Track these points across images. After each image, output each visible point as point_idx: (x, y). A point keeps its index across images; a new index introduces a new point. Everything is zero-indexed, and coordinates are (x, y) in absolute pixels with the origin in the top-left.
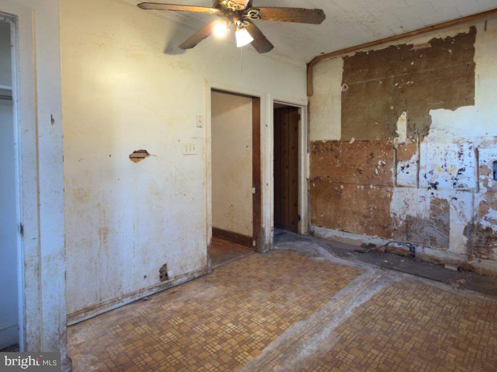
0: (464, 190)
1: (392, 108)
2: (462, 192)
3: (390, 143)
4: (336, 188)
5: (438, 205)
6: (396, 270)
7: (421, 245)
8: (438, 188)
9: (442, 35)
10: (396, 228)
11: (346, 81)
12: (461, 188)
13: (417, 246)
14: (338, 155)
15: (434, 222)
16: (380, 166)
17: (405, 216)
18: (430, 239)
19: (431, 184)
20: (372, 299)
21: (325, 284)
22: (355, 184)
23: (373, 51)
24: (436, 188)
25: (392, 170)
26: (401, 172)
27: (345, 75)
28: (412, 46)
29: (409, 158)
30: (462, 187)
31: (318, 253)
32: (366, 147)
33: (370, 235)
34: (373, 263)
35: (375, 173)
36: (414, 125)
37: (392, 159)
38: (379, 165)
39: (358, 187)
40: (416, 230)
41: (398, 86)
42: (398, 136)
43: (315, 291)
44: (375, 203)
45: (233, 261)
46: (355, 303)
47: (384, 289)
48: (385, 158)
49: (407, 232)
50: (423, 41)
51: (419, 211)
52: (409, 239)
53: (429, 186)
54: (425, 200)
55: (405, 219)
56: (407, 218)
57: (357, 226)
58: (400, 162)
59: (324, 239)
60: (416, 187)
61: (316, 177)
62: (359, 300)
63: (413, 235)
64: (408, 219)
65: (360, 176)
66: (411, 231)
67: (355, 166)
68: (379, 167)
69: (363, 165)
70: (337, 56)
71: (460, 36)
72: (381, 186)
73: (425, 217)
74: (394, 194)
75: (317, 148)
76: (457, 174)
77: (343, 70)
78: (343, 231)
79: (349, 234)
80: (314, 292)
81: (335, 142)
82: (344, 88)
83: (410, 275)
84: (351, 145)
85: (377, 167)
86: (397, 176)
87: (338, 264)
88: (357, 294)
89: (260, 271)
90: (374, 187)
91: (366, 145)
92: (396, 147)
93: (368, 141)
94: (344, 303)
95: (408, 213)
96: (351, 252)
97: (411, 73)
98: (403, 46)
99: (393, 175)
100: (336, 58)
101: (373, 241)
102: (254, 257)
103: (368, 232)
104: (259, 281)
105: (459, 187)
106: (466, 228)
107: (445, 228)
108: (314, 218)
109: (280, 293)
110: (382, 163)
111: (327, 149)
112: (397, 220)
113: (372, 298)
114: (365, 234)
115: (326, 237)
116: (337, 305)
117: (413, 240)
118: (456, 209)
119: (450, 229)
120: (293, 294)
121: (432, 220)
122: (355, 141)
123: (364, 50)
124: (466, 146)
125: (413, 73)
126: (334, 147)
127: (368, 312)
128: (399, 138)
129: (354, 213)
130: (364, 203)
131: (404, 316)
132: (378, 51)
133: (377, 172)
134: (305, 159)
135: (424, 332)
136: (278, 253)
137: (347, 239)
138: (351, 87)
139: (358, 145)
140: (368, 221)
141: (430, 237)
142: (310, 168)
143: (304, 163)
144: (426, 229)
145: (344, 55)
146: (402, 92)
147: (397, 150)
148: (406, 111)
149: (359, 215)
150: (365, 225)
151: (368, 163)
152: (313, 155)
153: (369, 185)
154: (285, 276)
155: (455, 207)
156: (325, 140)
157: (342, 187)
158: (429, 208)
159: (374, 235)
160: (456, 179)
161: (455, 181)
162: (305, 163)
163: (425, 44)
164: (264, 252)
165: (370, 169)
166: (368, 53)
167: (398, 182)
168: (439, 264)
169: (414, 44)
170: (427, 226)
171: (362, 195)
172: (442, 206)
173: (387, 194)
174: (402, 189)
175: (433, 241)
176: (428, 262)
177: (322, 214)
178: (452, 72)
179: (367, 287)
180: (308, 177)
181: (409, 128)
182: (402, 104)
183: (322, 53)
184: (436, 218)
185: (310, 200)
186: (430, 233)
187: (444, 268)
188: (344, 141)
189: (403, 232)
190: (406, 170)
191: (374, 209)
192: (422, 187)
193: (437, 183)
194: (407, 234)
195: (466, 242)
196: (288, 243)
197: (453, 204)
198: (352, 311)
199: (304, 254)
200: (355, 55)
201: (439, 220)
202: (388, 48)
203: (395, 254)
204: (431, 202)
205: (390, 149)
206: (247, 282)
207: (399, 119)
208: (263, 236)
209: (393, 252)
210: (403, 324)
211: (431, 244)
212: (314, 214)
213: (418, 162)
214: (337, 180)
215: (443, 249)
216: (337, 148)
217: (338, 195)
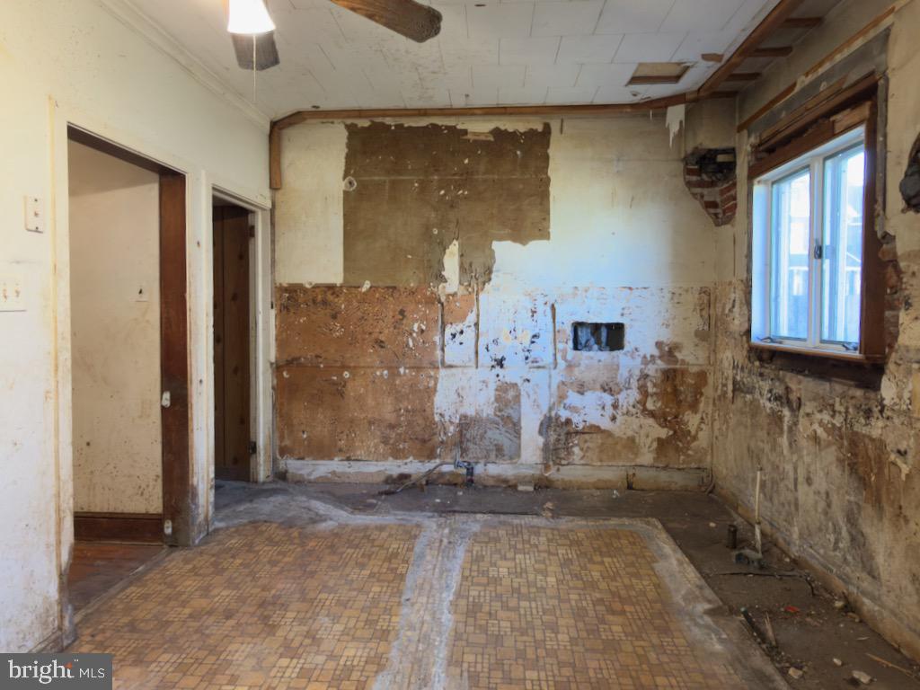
0: (539, 367)
1: (436, 232)
2: (535, 370)
3: (432, 293)
4: (335, 378)
5: (505, 393)
6: (462, 512)
7: (482, 462)
8: (505, 366)
9: (509, 125)
10: (445, 438)
11: (352, 172)
12: (535, 365)
13: (477, 463)
14: (336, 313)
15: (500, 421)
16: (417, 333)
17: (458, 417)
18: (494, 448)
19: (496, 360)
20: (464, 578)
21: (372, 575)
22: (372, 367)
23: (402, 125)
24: (502, 366)
25: (437, 339)
26: (450, 341)
27: (350, 159)
28: (465, 132)
29: (463, 318)
30: (537, 362)
31: (317, 514)
32: (391, 299)
33: (400, 459)
34: (422, 509)
35: (407, 345)
36: (471, 265)
37: (437, 320)
38: (414, 331)
39: (378, 373)
40: (474, 438)
41: (445, 195)
42: (446, 281)
43: (362, 597)
44: (408, 399)
45: (123, 589)
46: (444, 595)
47: (467, 551)
48: (424, 318)
49: (461, 442)
50: (480, 128)
51: (479, 406)
52: (464, 455)
53: (494, 363)
54: (487, 386)
55: (457, 421)
56: (460, 419)
57: (376, 446)
58: (449, 326)
59: (310, 482)
60: (474, 366)
61: (289, 359)
62: (447, 586)
63: (471, 445)
64: (463, 422)
65: (382, 352)
66: (468, 440)
67: (370, 334)
68: (414, 335)
69: (386, 331)
70: (336, 121)
71: (531, 133)
72: (418, 368)
73: (488, 415)
74: (440, 380)
75: (291, 298)
76: (529, 343)
77: (346, 150)
78: (348, 459)
79: (362, 463)
80: (362, 600)
81: (331, 288)
82: (348, 185)
83: (486, 516)
84: (364, 293)
85: (411, 334)
86: (446, 349)
87: (366, 528)
88: (436, 576)
89: (215, 592)
90: (407, 371)
91: (392, 296)
92: (443, 299)
93: (394, 288)
94: (427, 603)
95: (462, 411)
96: (374, 497)
97: (464, 177)
98: (452, 129)
99: (439, 348)
100: (332, 123)
101: (405, 470)
102: (175, 562)
103: (397, 454)
104: (228, 618)
105: (533, 362)
106: (542, 424)
107: (515, 428)
108: (287, 442)
109: (295, 629)
110: (419, 327)
111: (314, 302)
112: (446, 425)
113: (463, 576)
114: (391, 459)
115: (312, 477)
116: (419, 611)
117: (471, 455)
118: (529, 396)
119: (521, 428)
120: (324, 620)
121: (497, 419)
122: (371, 287)
123: (389, 121)
124: (541, 301)
125: (467, 177)
126: (330, 297)
127: (474, 604)
128: (446, 285)
129: (371, 423)
130: (389, 402)
131: (524, 590)
132: (410, 128)
133: (411, 344)
134: (266, 322)
135: (564, 606)
136: (231, 536)
137: (357, 473)
138: (362, 185)
139: (377, 295)
140: (397, 434)
141: (496, 445)
142: (276, 340)
143: (264, 329)
144: (489, 434)
145: (349, 121)
146: (452, 206)
147: (445, 304)
148: (457, 239)
149: (379, 426)
150: (391, 441)
151: (395, 328)
152: (284, 312)
153: (398, 368)
154: (280, 586)
155: (527, 393)
156: (311, 284)
157: (346, 374)
158: (493, 399)
159: (407, 458)
160: (528, 351)
161: (527, 354)
162: (266, 329)
163: (483, 133)
164: (197, 542)
165: (400, 338)
166: (393, 128)
167: (446, 360)
168: (509, 486)
169: (469, 131)
170: (490, 429)
171: (384, 388)
172: (511, 394)
173: (428, 383)
174: (453, 370)
175: (499, 450)
176: (493, 487)
177: (303, 432)
178: (521, 186)
179: (443, 557)
180: (273, 359)
181: (463, 269)
182: (452, 226)
183: (314, 107)
184: (503, 413)
185: (277, 406)
186: (494, 440)
187: (517, 490)
188: (350, 287)
189: (455, 445)
190: (459, 338)
191: (407, 410)
192: (482, 366)
193: (503, 359)
194: (461, 448)
195: (541, 445)
196: (241, 508)
197: (524, 388)
198: (450, 612)
199: (289, 524)
200: (370, 126)
201: (508, 417)
202: (427, 127)
203: (442, 484)
204: (496, 390)
205: (433, 303)
206: (196, 632)
207: (447, 251)
208: (194, 507)
209: (441, 481)
210: (533, 605)
211: (497, 456)
212: (286, 436)
213: (477, 325)
214: (336, 361)
215: (514, 461)
216: (336, 300)
217: (339, 390)
